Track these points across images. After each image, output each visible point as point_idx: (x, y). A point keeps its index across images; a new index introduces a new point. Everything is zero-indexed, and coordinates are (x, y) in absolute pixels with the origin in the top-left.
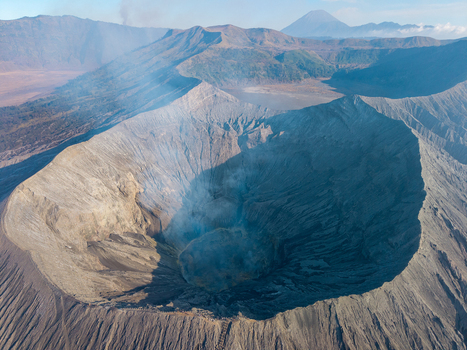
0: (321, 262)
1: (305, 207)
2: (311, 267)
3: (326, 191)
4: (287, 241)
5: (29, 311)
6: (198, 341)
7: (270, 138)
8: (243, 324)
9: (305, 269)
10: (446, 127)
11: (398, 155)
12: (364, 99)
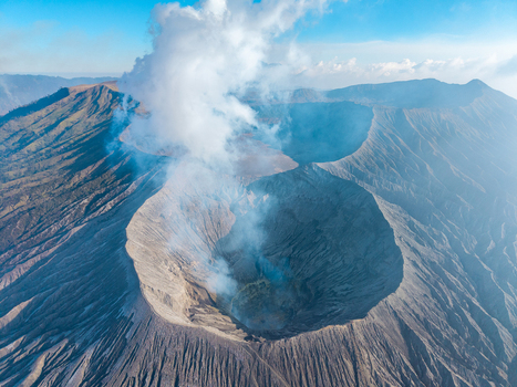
0: (346, 286)
1: (310, 252)
2: (343, 290)
3: (319, 238)
4: (308, 279)
5: (230, 361)
6: (341, 339)
7: (255, 202)
8: (356, 323)
9: (339, 293)
10: (372, 178)
11: (365, 206)
12: (319, 165)
